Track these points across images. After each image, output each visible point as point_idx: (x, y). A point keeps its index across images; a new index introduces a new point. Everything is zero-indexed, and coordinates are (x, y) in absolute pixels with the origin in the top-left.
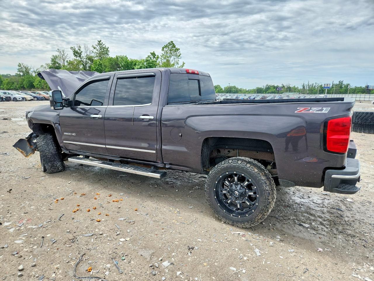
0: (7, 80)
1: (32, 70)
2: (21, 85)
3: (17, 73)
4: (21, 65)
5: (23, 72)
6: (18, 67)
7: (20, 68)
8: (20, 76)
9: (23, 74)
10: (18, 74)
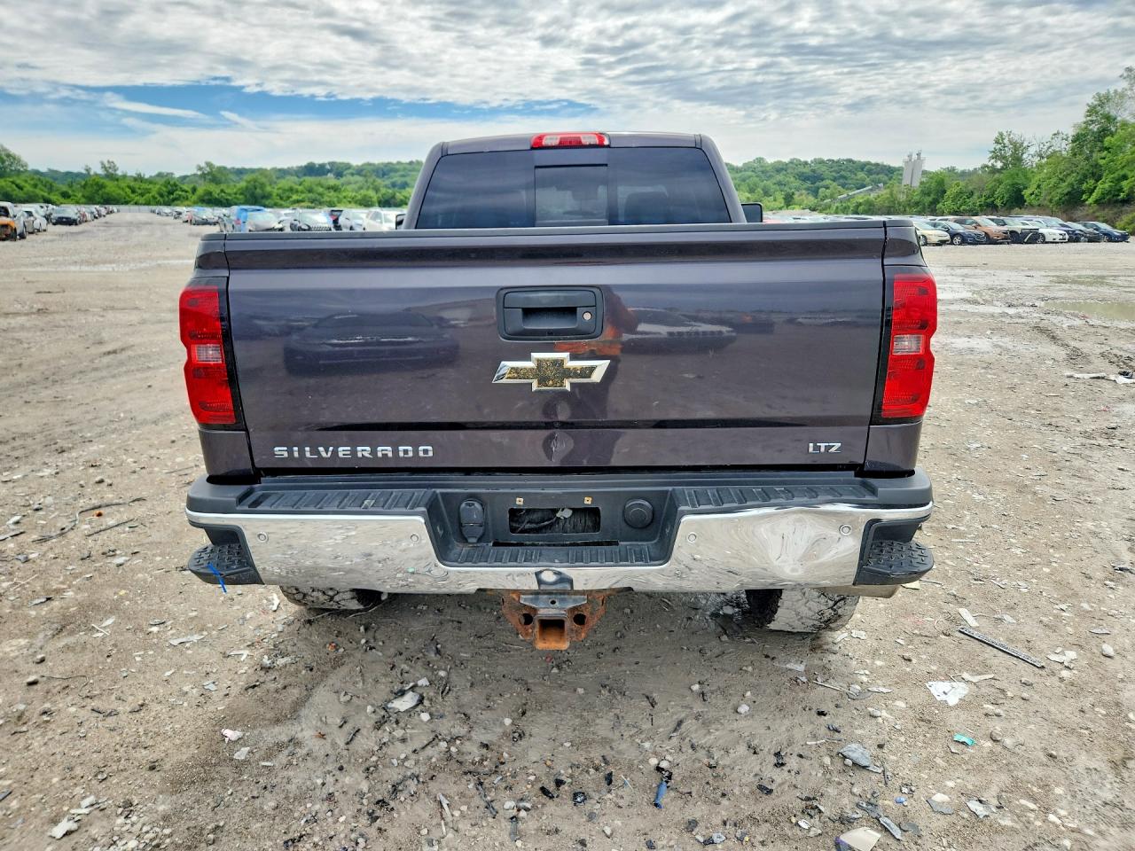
0: (958, 185)
1: (1032, 150)
2: (989, 197)
3: (986, 162)
4: (1003, 139)
5: (1004, 157)
6: (993, 146)
7: (999, 146)
8: (994, 170)
9: (1001, 164)
10: (990, 165)
